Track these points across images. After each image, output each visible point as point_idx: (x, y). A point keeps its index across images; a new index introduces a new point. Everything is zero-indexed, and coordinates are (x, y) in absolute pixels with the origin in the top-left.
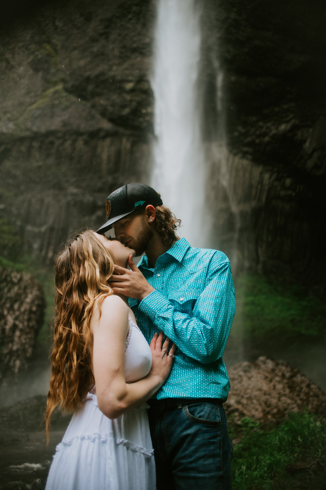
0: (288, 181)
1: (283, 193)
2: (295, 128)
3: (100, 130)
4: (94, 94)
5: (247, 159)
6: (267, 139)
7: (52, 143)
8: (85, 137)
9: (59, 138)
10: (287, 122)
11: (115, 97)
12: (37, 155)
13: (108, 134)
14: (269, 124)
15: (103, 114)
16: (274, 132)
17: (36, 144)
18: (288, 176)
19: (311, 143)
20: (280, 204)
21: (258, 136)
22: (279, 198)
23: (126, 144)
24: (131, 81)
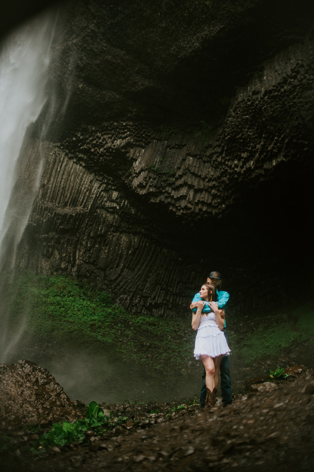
0: (115, 194)
1: (108, 204)
2: (129, 145)
5: (81, 165)
10: (123, 139)
14: (106, 136)
16: (109, 145)
18: (115, 190)
19: (140, 163)
20: (104, 213)
21: (95, 146)
22: (103, 207)
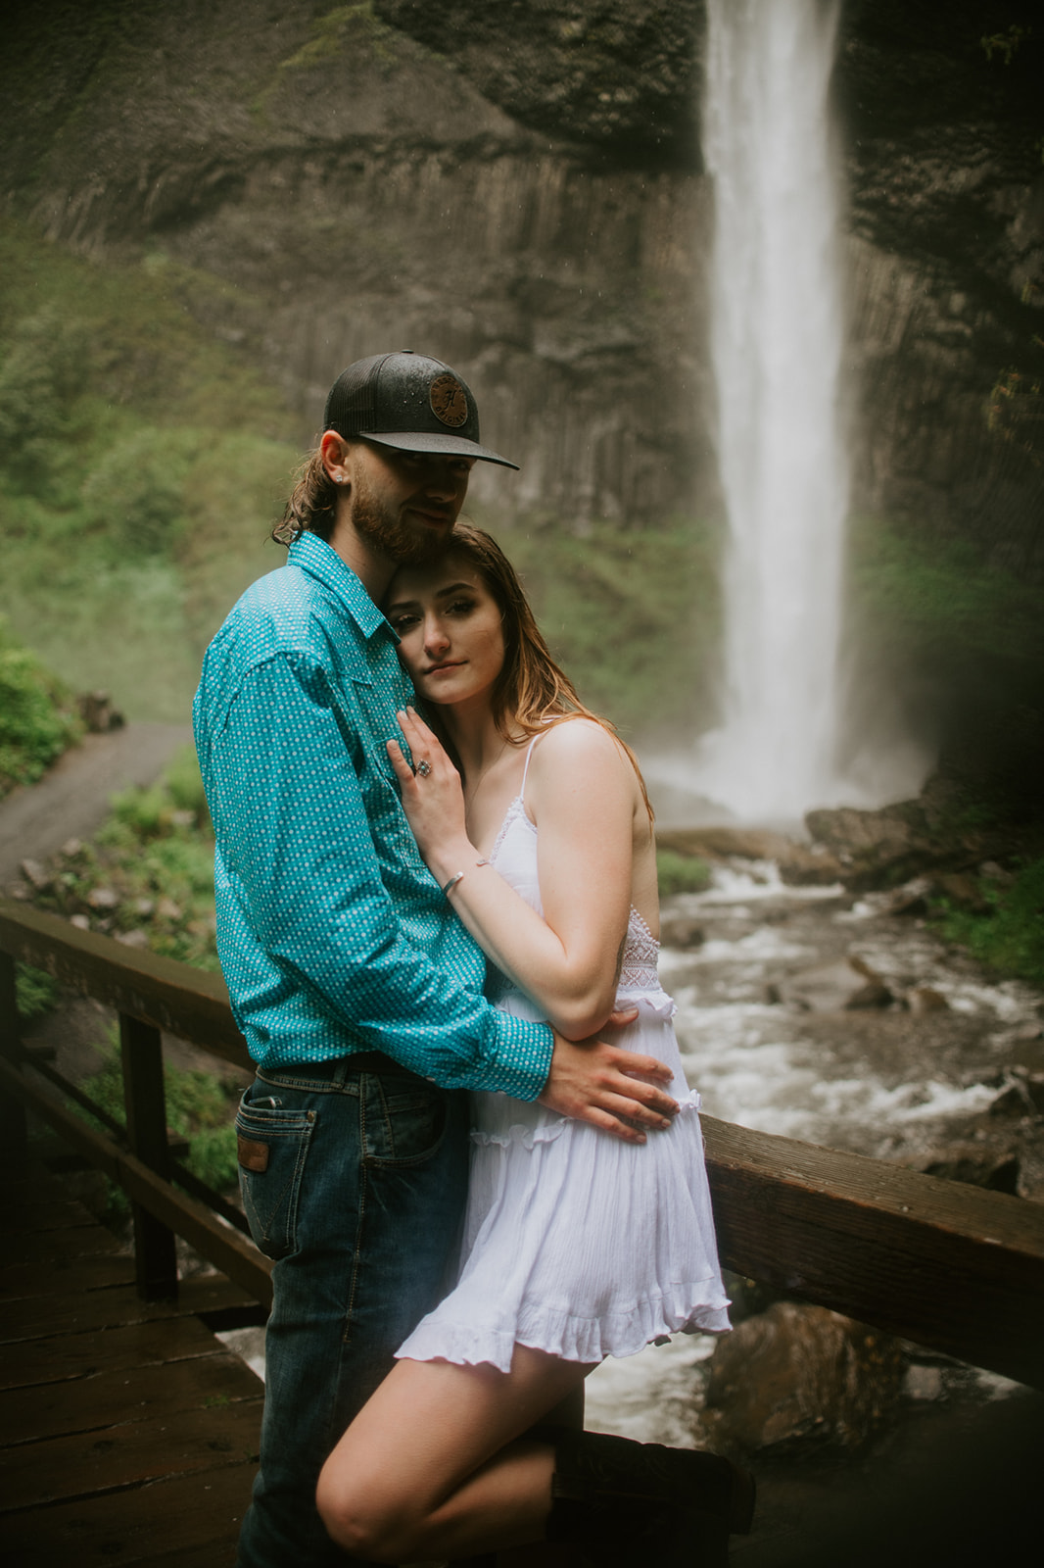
0: (958, 301)
1: (941, 326)
2: (990, 183)
3: (485, 137)
4: (463, 39)
5: (861, 236)
6: (918, 199)
7: (359, 168)
8: (446, 155)
9: (377, 156)
10: (971, 166)
11: (525, 52)
12: (318, 197)
13: (505, 149)
14: (926, 164)
15: (492, 94)
16: (938, 185)
17: (310, 168)
18: (959, 289)
19: (1025, 226)
20: (933, 350)
21: (896, 190)
22: (931, 336)
23: (550, 176)
24: (576, 18)
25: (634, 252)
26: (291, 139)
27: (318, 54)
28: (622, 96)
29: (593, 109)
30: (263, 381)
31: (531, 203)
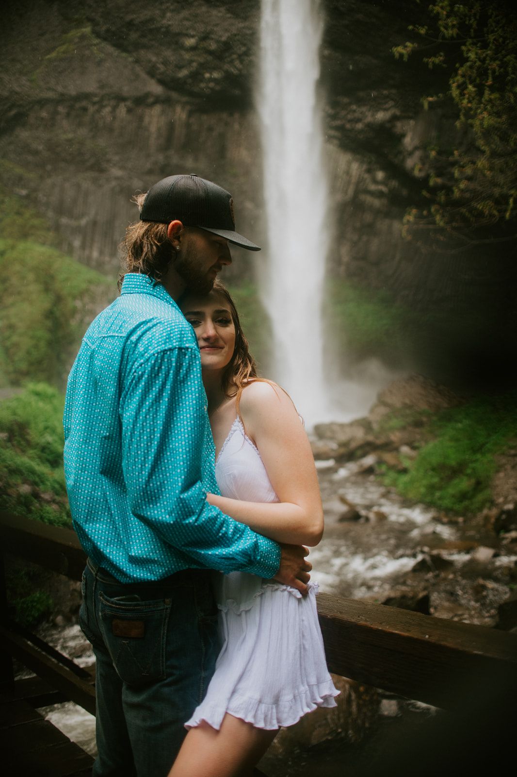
0: (380, 175)
1: (373, 187)
2: (394, 118)
3: (148, 95)
4: (137, 46)
5: (332, 143)
6: (360, 126)
7: (85, 109)
8: (129, 103)
9: (94, 104)
10: (386, 110)
11: (168, 53)
12: (65, 123)
13: (158, 100)
14: (364, 109)
15: (152, 73)
16: (369, 118)
17: (61, 109)
18: (381, 169)
19: (412, 139)
20: (368, 199)
21: (350, 121)
22: (365, 191)
23: (180, 114)
24: (193, 36)
25: (222, 151)
26: (50, 95)
27: (64, 52)
28: (216, 75)
29: (202, 81)
30: (37, 215)
31: (171, 127)
